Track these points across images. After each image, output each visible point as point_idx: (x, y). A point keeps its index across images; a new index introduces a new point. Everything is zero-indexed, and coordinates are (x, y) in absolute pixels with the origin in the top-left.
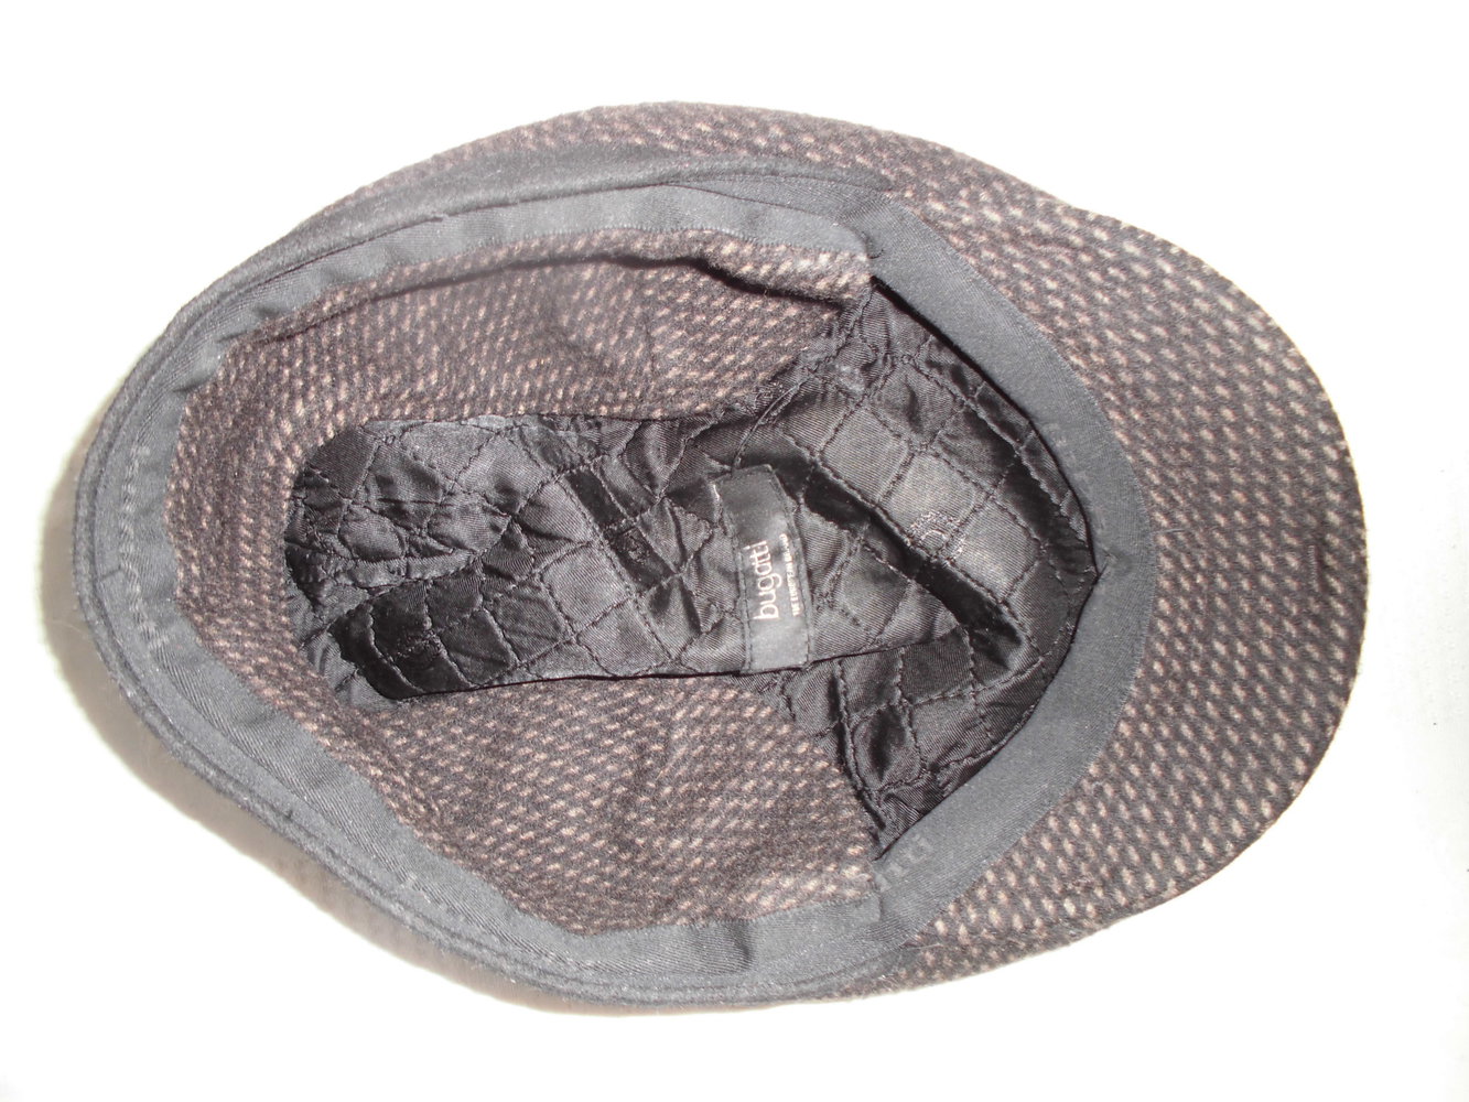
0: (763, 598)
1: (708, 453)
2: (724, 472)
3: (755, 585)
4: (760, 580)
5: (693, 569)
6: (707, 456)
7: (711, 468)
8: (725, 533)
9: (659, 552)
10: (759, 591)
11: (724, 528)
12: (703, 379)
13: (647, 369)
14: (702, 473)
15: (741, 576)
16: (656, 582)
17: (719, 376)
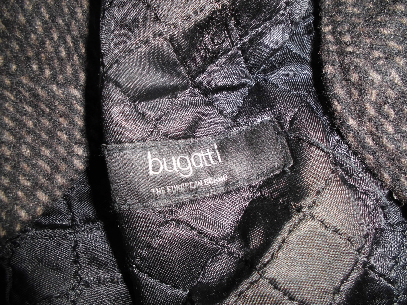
0: (169, 161)
1: (299, 110)
2: (282, 125)
3: (182, 153)
4: (187, 158)
5: (197, 99)
6: (297, 110)
7: (285, 113)
8: (228, 128)
9: (211, 68)
10: (176, 156)
11: (233, 127)
12: (368, 106)
13: (376, 54)
14: (280, 107)
15: (191, 141)
16: (183, 61)
17: (370, 119)
